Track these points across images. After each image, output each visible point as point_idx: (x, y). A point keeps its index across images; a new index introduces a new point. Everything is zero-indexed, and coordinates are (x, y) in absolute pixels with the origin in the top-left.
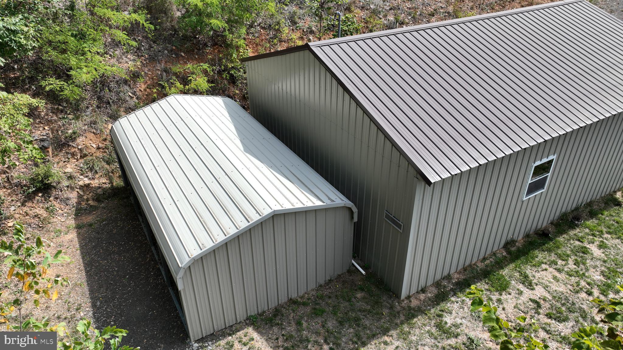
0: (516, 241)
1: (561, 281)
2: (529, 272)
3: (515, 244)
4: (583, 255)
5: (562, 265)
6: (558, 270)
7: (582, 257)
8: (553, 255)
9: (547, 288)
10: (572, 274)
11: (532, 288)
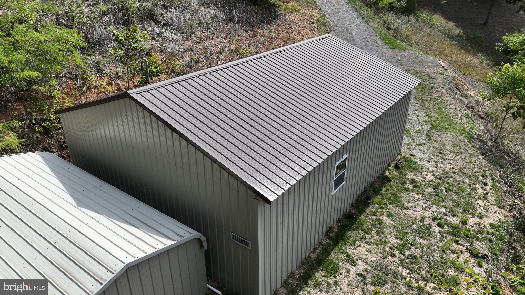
0: (333, 228)
1: (372, 252)
2: (348, 251)
3: (333, 230)
4: (380, 226)
5: (369, 238)
6: (368, 243)
7: (380, 228)
8: (361, 231)
9: (365, 260)
10: (378, 244)
11: (355, 264)
